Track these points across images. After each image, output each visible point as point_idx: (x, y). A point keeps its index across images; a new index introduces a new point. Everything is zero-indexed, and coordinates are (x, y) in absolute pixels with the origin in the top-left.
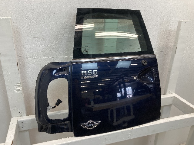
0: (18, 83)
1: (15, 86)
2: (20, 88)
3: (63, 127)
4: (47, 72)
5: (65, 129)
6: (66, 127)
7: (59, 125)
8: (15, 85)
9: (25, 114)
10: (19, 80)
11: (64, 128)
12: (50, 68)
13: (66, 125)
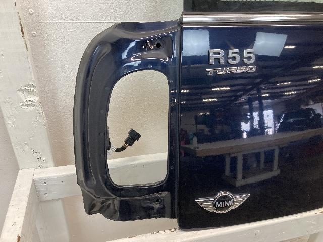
0: (29, 86)
1: (20, 93)
2: (35, 99)
3: (151, 205)
4: (107, 50)
5: (155, 211)
6: (157, 206)
7: (140, 200)
8: (21, 90)
9: (51, 163)
10: (31, 77)
11: (153, 208)
12: (115, 40)
13: (158, 201)
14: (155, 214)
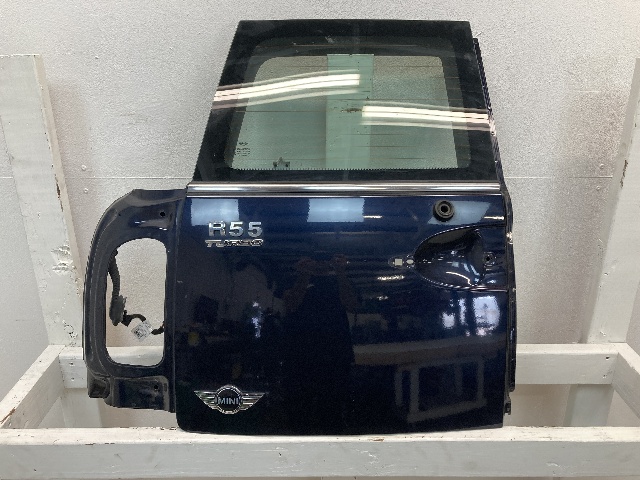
0: (64, 247)
2: (68, 262)
3: (148, 391)
5: (154, 400)
6: (156, 394)
8: (55, 252)
10: (65, 239)
11: (150, 396)
13: (156, 387)
14: (153, 403)
